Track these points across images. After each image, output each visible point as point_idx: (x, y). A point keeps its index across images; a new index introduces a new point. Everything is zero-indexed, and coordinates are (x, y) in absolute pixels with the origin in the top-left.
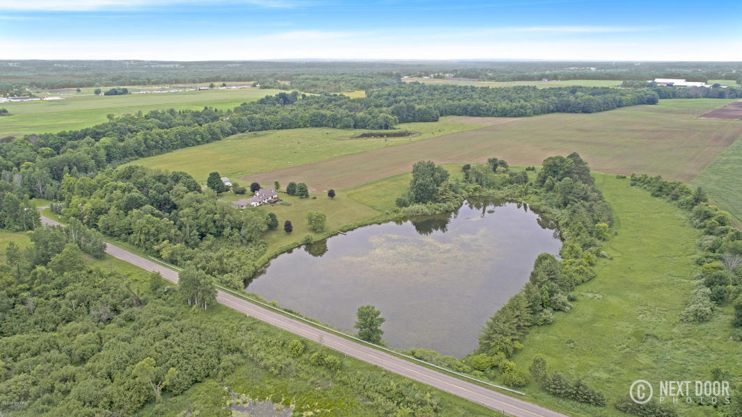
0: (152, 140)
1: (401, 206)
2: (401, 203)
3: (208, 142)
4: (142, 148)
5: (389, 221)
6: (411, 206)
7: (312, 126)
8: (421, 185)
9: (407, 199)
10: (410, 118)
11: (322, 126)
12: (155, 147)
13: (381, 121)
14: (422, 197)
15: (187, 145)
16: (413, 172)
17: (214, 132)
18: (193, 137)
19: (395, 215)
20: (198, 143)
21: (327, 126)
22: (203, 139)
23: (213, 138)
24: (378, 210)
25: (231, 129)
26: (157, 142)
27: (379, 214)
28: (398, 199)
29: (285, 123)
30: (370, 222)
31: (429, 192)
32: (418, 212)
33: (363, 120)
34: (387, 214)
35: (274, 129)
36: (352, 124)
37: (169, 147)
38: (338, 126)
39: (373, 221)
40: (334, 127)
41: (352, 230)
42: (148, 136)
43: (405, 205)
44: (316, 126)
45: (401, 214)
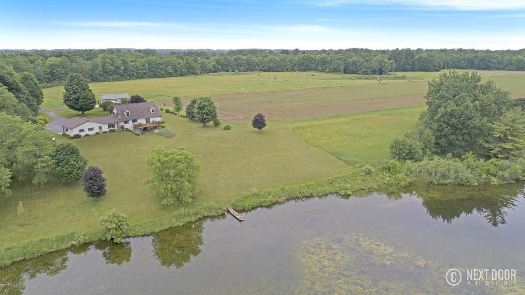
0: (112, 65)
1: (402, 159)
2: (402, 152)
3: (182, 75)
4: (97, 72)
5: (370, 191)
6: (425, 161)
7: (301, 70)
8: (452, 115)
9: (417, 144)
10: (408, 67)
11: (310, 70)
12: (115, 72)
13: (374, 64)
14: (451, 143)
15: (156, 76)
16: (428, 96)
17: (190, 66)
18: (164, 68)
19: (388, 178)
20: (170, 75)
21: (316, 70)
22: (176, 71)
23: (189, 72)
24: (348, 163)
25: (214, 66)
26: (118, 68)
27: (348, 170)
28: (396, 142)
29: (272, 65)
30: (320, 189)
31: (469, 134)
32: (444, 176)
33: (355, 64)
34: (369, 173)
35: (260, 70)
36: (342, 68)
37: (133, 75)
38: (328, 69)
39: (328, 189)
40: (323, 71)
41: (269, 207)
42: (108, 60)
43: (411, 156)
44: (305, 70)
45: (403, 177)
